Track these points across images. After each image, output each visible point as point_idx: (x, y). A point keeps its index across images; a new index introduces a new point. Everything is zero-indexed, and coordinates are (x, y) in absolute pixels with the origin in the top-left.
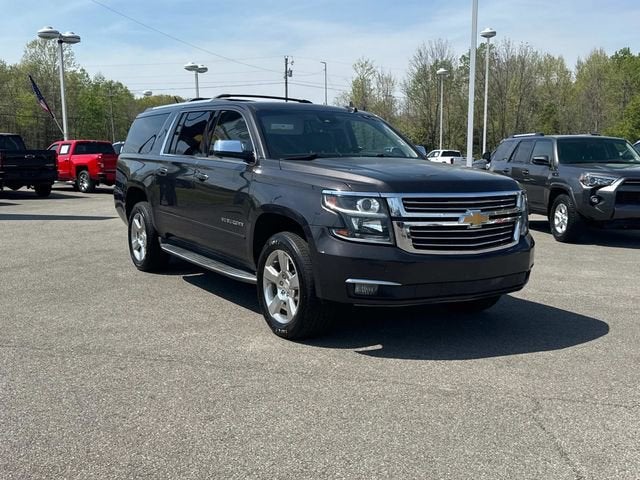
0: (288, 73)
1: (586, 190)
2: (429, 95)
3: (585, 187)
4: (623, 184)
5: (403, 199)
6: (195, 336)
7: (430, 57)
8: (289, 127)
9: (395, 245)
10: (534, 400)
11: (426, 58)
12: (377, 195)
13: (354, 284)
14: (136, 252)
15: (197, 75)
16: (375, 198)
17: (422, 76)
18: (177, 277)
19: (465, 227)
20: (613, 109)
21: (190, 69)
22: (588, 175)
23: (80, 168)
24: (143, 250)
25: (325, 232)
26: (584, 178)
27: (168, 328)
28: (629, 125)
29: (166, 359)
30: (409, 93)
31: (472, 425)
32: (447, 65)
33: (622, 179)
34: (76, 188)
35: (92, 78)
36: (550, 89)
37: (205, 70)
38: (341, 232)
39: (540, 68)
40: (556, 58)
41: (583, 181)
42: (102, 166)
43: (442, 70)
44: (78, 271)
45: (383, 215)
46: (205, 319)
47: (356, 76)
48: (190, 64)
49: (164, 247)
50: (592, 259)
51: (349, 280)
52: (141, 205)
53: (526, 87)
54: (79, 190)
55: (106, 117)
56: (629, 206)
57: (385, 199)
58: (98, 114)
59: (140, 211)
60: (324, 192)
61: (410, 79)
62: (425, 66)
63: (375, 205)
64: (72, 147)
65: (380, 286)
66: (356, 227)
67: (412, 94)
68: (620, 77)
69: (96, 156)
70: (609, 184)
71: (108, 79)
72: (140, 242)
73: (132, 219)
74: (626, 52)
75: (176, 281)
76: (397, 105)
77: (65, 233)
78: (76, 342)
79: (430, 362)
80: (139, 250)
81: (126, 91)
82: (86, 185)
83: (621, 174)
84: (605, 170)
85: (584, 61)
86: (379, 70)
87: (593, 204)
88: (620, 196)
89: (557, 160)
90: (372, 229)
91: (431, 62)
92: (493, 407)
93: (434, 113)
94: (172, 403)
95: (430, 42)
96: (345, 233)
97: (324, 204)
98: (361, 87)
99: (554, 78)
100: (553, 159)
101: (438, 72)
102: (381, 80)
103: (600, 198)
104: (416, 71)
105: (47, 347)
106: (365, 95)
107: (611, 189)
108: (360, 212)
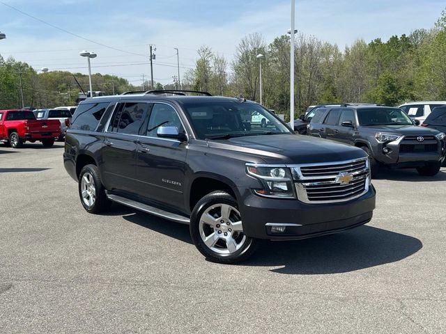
0: (153, 57)
1: (379, 144)
2: (250, 71)
3: (379, 142)
4: (404, 139)
5: (301, 168)
6: (154, 264)
7: (250, 45)
8: (203, 114)
9: (297, 199)
10: (398, 300)
11: (248, 46)
12: (284, 166)
13: (271, 226)
14: (85, 200)
15: (89, 60)
16: (282, 168)
17: (245, 58)
18: (118, 216)
19: (339, 184)
20: (370, 79)
21: (84, 55)
22: (380, 133)
23: (11, 130)
24: (92, 198)
25: (249, 192)
26: (378, 136)
27: (132, 259)
28: (381, 90)
29: (142, 283)
30: (236, 70)
31: (368, 322)
32: (261, 50)
33: (403, 137)
34: (8, 145)
35: (5, 60)
36: (329, 66)
37: (95, 56)
38: (261, 191)
39: (322, 52)
40: (333, 45)
41: (377, 138)
42: (28, 128)
43: (260, 55)
44: (44, 215)
45: (288, 179)
46: (155, 250)
47: (199, 58)
48: (84, 52)
49: (110, 197)
50: (388, 191)
51: (267, 224)
52: (90, 166)
53: (314, 65)
54: (11, 146)
55: (17, 88)
56: (408, 154)
57: (289, 168)
58: (11, 87)
59: (89, 171)
60: (247, 164)
61: (236, 61)
62: (247, 52)
63: (282, 172)
64: (4, 115)
65: (287, 227)
66: (270, 188)
67: (238, 69)
68: (375, 58)
69: (23, 121)
70: (395, 140)
71: (17, 61)
72: (89, 193)
73: (82, 177)
74: (378, 41)
75: (118, 219)
76: (227, 78)
77: (19, 183)
78: (72, 274)
79: (321, 276)
80: (88, 198)
81: (32, 69)
82: (16, 143)
83: (402, 133)
84: (390, 130)
85: (350, 47)
86: (216, 54)
87: (384, 153)
88: (403, 148)
89: (358, 123)
90: (280, 189)
91: (251, 48)
92: (375, 308)
93: (253, 84)
94: (163, 318)
95: (250, 35)
96: (263, 192)
97: (247, 173)
98: (202, 66)
99: (331, 58)
100: (355, 123)
101: (258, 56)
102: (217, 61)
103: (389, 149)
104: (241, 54)
105: (52, 279)
106: (206, 71)
107: (396, 143)
108: (273, 177)
